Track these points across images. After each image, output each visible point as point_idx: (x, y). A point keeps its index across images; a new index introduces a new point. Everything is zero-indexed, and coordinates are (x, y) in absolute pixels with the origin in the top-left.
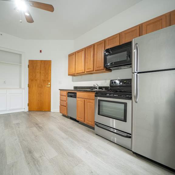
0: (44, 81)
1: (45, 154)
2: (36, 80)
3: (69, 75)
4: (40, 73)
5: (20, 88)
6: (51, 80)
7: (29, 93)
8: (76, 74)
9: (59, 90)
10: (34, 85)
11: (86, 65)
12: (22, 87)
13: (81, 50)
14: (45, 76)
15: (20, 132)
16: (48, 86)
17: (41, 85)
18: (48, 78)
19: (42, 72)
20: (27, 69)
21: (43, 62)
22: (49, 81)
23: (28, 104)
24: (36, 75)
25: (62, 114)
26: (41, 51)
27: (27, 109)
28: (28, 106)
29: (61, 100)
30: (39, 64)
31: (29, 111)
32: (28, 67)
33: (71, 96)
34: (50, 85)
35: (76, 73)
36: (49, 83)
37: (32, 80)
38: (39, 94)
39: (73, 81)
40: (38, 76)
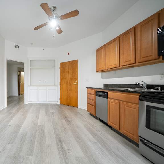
0: (72, 79)
1: (72, 149)
2: (65, 79)
3: (97, 72)
4: (69, 72)
5: (55, 85)
6: (78, 78)
7: (60, 89)
8: (106, 70)
9: (86, 87)
10: (64, 83)
11: (121, 57)
12: (56, 85)
13: (114, 41)
14: (73, 74)
15: (54, 120)
16: (75, 84)
17: (69, 83)
18: (75, 77)
19: (70, 71)
20: (59, 70)
21: (70, 62)
22: (77, 79)
23: (60, 98)
24: (65, 75)
25: (89, 113)
26: (69, 54)
27: (59, 103)
28: (60, 99)
29: (88, 98)
30: (67, 65)
31: (61, 104)
32: (60, 69)
33: (101, 96)
34: (77, 82)
35: (106, 68)
36: (76, 81)
37: (62, 79)
38: (68, 90)
39: (102, 77)
40: (67, 75)
